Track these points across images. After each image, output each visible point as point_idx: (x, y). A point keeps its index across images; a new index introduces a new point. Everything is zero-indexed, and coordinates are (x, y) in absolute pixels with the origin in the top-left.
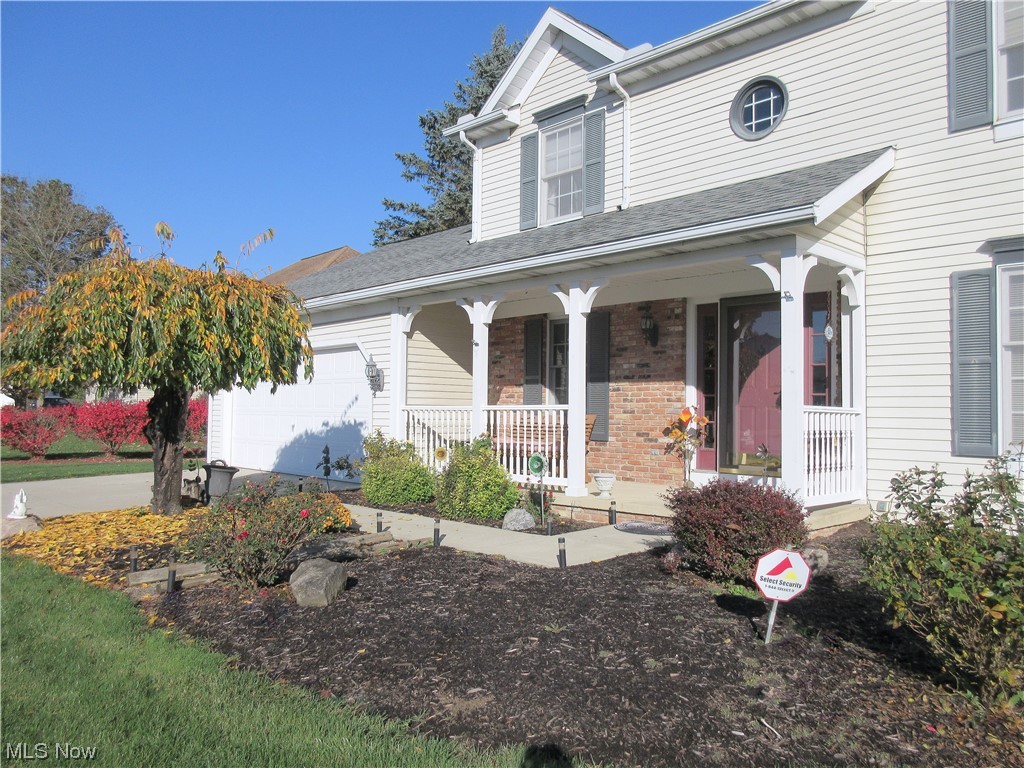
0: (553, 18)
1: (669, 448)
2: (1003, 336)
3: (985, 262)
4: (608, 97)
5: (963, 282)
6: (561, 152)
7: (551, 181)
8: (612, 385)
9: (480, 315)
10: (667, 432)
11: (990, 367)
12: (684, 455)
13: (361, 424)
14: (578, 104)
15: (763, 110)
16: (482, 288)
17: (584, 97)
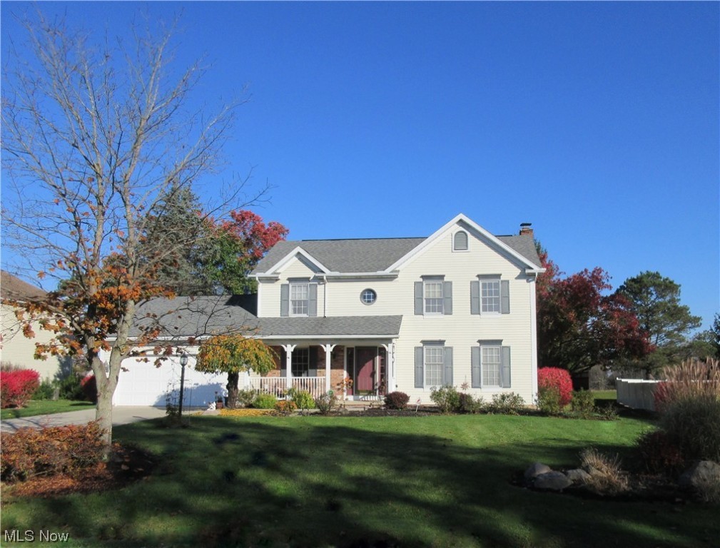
0: (298, 249)
1: (339, 389)
2: (425, 362)
3: (421, 345)
4: (320, 280)
5: (416, 348)
6: (298, 293)
7: (293, 301)
8: (318, 370)
9: (289, 349)
10: (338, 385)
11: (422, 368)
12: (343, 391)
13: (221, 384)
14: (307, 279)
15: (369, 297)
16: (291, 341)
17: (309, 278)
